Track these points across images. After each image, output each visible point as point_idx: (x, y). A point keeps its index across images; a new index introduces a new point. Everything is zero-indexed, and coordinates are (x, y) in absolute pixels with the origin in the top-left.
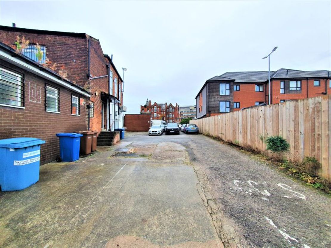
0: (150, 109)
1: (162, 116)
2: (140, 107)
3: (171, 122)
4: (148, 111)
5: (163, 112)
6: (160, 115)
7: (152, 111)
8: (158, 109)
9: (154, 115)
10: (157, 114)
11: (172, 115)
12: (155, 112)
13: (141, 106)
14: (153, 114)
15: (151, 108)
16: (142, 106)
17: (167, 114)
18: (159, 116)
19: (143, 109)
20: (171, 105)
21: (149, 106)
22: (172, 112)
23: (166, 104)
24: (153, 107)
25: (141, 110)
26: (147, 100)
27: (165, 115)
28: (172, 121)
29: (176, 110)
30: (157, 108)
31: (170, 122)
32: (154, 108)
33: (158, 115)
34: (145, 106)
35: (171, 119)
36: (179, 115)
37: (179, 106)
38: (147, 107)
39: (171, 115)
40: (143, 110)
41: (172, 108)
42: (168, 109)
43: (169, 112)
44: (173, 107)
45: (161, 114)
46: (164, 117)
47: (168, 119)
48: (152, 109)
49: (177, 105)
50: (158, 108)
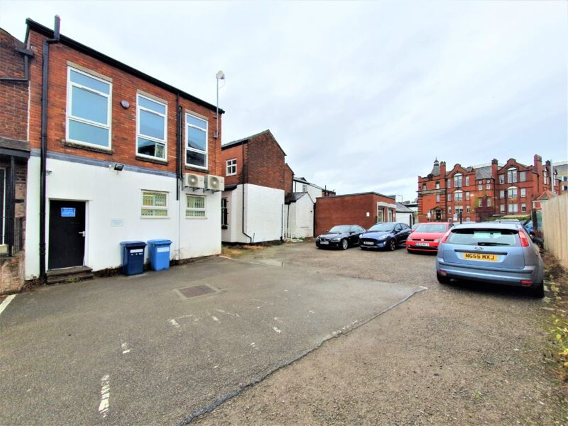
0: (443, 181)
1: (481, 195)
3: (516, 210)
4: (438, 187)
5: (484, 184)
6: (472, 195)
7: (449, 187)
8: (467, 178)
9: (456, 196)
10: (464, 192)
11: (519, 192)
12: (458, 189)
13: (420, 177)
14: (453, 194)
15: (446, 180)
16: (423, 177)
17: (499, 191)
18: (470, 197)
19: (424, 185)
20: (512, 163)
21: (439, 176)
22: (519, 182)
23: (495, 162)
24: (453, 177)
25: (420, 187)
26: (436, 161)
27: (489, 194)
28: (519, 207)
29: (535, 176)
30: (464, 176)
31: (510, 210)
32: (456, 179)
33: (468, 194)
34: (430, 177)
35: (513, 203)
36: (550, 189)
37: (548, 163)
38: (434, 178)
39: (512, 192)
40: (425, 187)
41: (519, 172)
42: (502, 177)
43: (506, 183)
44: (520, 168)
45: (476, 191)
46: (487, 197)
47: (503, 201)
48: (449, 180)
49: (538, 159)
50: (467, 176)
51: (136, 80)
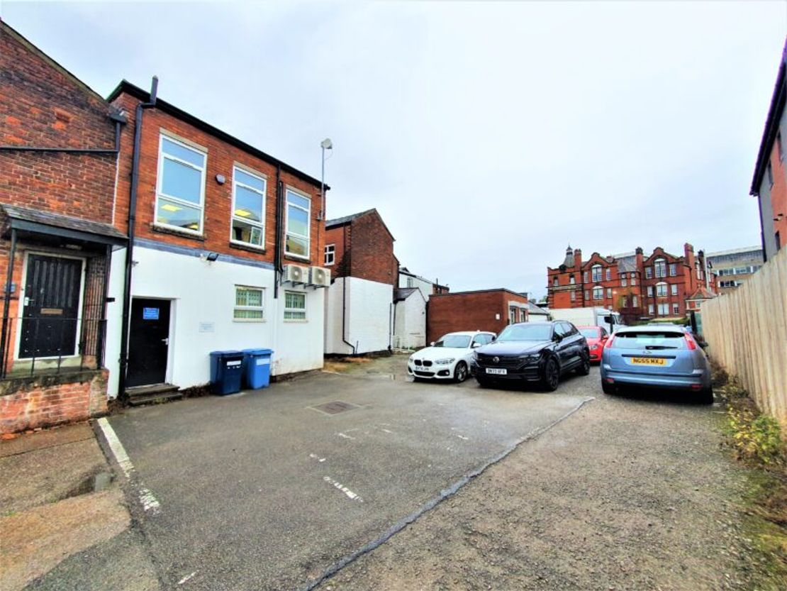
0: (578, 274)
1: (625, 292)
2: (546, 272)
3: (667, 312)
4: (572, 281)
5: (628, 279)
6: (615, 292)
7: (586, 282)
8: (608, 270)
9: (595, 293)
10: (605, 288)
11: (670, 289)
12: (597, 284)
13: (549, 269)
14: (591, 291)
15: (582, 273)
16: (553, 268)
17: (646, 287)
18: (612, 295)
19: (556, 278)
20: (659, 253)
21: (574, 267)
22: (668, 276)
23: (639, 251)
24: (590, 269)
25: (550, 282)
26: (569, 248)
27: (635, 290)
28: (671, 308)
29: (686, 270)
30: (604, 268)
31: (660, 312)
32: (594, 271)
33: (609, 291)
34: (563, 268)
35: (663, 302)
36: (705, 286)
37: (701, 253)
38: (567, 270)
39: (662, 288)
40: (556, 281)
41: (668, 264)
42: (648, 270)
43: (654, 278)
44: (669, 260)
45: (619, 287)
46: (632, 295)
47: (651, 300)
48: (586, 273)
49: (688, 249)
50: (607, 268)
51: (233, 149)
